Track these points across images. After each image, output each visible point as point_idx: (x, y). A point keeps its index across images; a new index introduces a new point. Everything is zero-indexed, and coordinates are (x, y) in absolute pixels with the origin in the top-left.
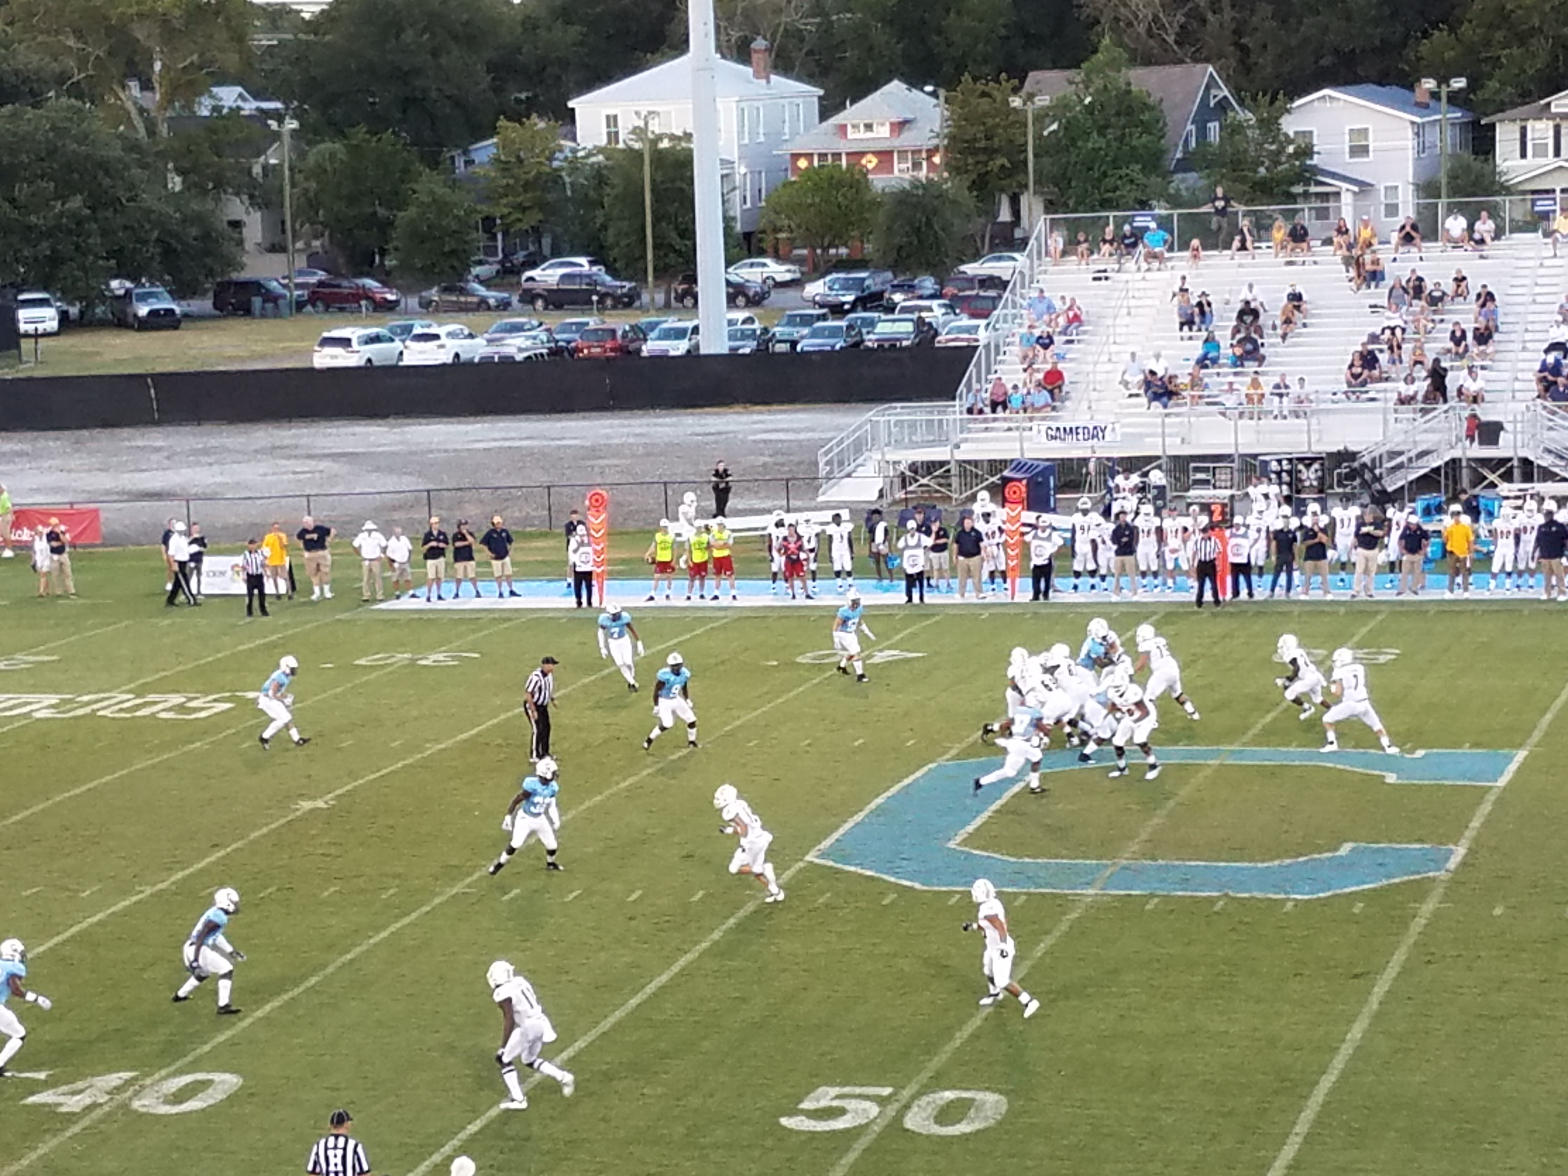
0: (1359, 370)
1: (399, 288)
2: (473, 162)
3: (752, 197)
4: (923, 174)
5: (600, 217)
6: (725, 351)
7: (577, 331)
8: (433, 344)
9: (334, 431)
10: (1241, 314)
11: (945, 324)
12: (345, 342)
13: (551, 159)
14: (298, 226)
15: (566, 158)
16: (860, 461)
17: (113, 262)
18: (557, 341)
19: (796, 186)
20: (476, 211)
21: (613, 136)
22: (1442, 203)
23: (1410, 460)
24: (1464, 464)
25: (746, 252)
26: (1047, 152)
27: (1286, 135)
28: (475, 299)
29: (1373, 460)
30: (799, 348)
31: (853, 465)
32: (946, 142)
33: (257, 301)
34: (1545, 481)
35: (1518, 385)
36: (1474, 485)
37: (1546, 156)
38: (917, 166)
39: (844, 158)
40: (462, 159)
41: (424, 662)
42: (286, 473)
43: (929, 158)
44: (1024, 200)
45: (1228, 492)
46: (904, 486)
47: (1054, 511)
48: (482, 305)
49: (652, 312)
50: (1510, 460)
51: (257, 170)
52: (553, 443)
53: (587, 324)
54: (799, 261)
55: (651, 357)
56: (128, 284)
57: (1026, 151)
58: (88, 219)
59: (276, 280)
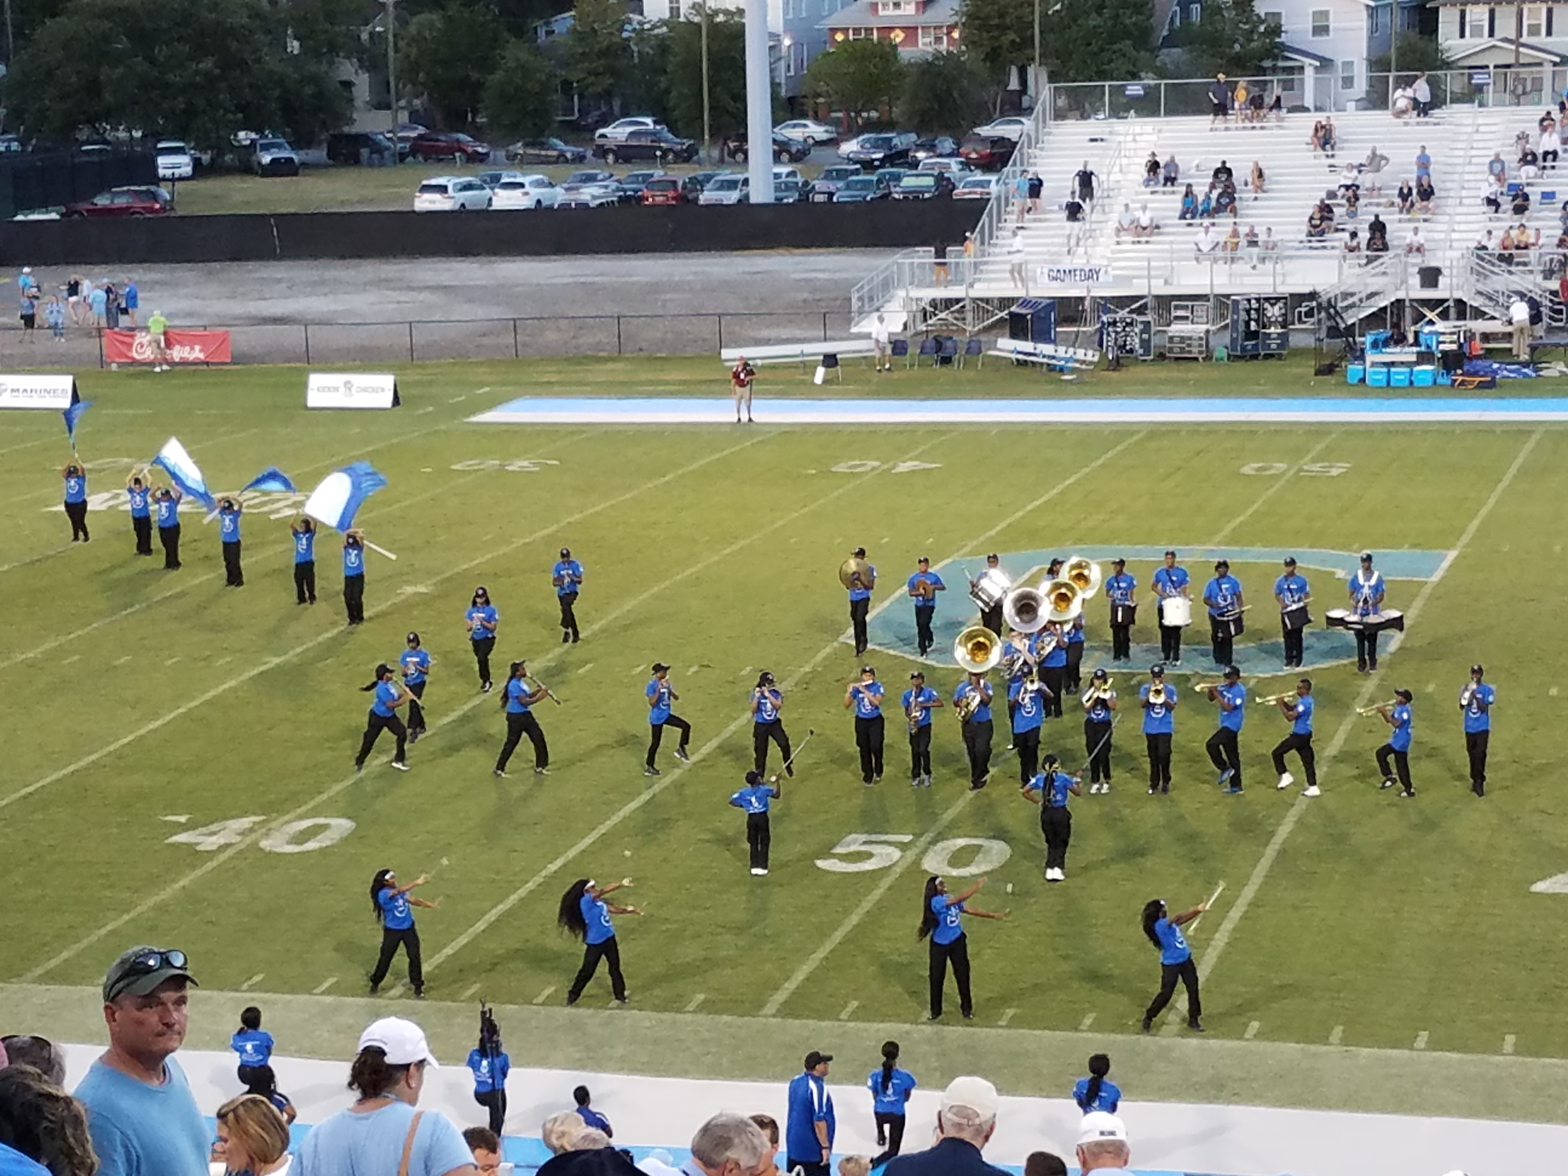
0: (1318, 222)
1: (490, 143)
2: (553, 32)
3: (796, 66)
4: (944, 47)
5: (663, 81)
6: (773, 201)
7: (644, 182)
8: (518, 192)
9: (433, 266)
10: (1217, 172)
11: (961, 180)
12: (443, 189)
13: (621, 29)
14: (401, 86)
15: (634, 30)
16: (887, 297)
17: (240, 116)
18: (625, 191)
19: (834, 56)
20: (556, 76)
21: (675, 11)
22: (1392, 76)
23: (1361, 300)
24: (1407, 303)
25: (789, 115)
26: (1052, 30)
27: (1258, 16)
28: (555, 153)
29: (1329, 301)
30: (835, 199)
31: (881, 301)
32: (964, 20)
33: (365, 152)
34: (1476, 319)
35: (1454, 236)
36: (1415, 322)
37: (1481, 36)
38: (938, 40)
39: (875, 32)
40: (544, 29)
41: (510, 468)
42: (389, 302)
43: (949, 34)
44: (1031, 71)
45: (1205, 327)
46: (925, 320)
47: (1054, 342)
48: (561, 159)
49: (708, 166)
50: (1447, 300)
51: (365, 36)
53: (652, 176)
54: (836, 123)
55: (707, 206)
56: (253, 136)
57: (1033, 27)
58: (218, 78)
59: (382, 134)
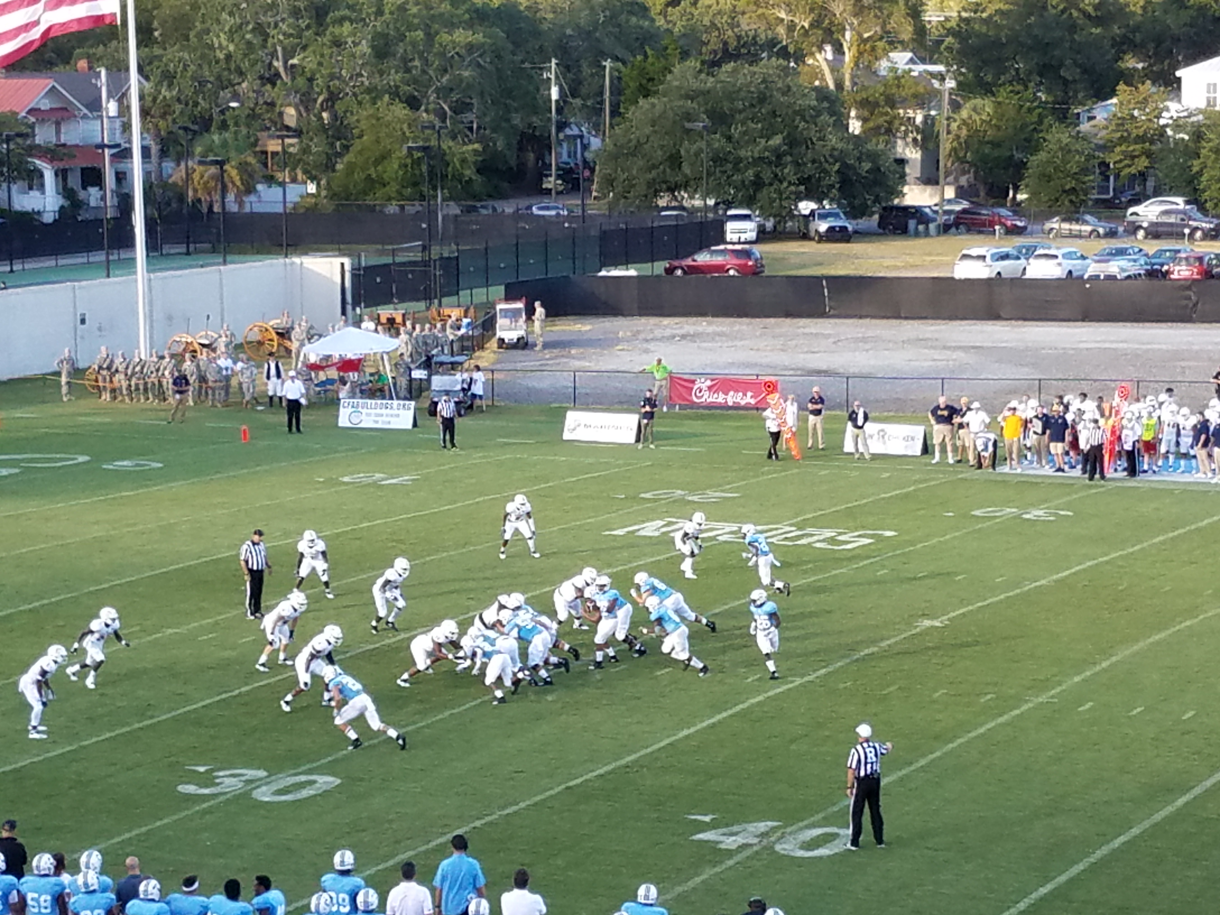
1: (1028, 218)
2: (1095, 118)
5: (1196, 165)
7: (1170, 257)
8: (1052, 263)
9: (967, 328)
12: (984, 257)
13: (1158, 117)
14: (949, 164)
15: (1172, 117)
17: (802, 188)
18: (1154, 264)
20: (1094, 157)
21: (1211, 101)
28: (1089, 228)
33: (912, 223)
40: (1087, 115)
41: (1027, 516)
42: (925, 360)
48: (1093, 234)
51: (919, 119)
52: (1144, 347)
53: (1179, 251)
56: (813, 205)
58: (785, 154)
59: (930, 207)
